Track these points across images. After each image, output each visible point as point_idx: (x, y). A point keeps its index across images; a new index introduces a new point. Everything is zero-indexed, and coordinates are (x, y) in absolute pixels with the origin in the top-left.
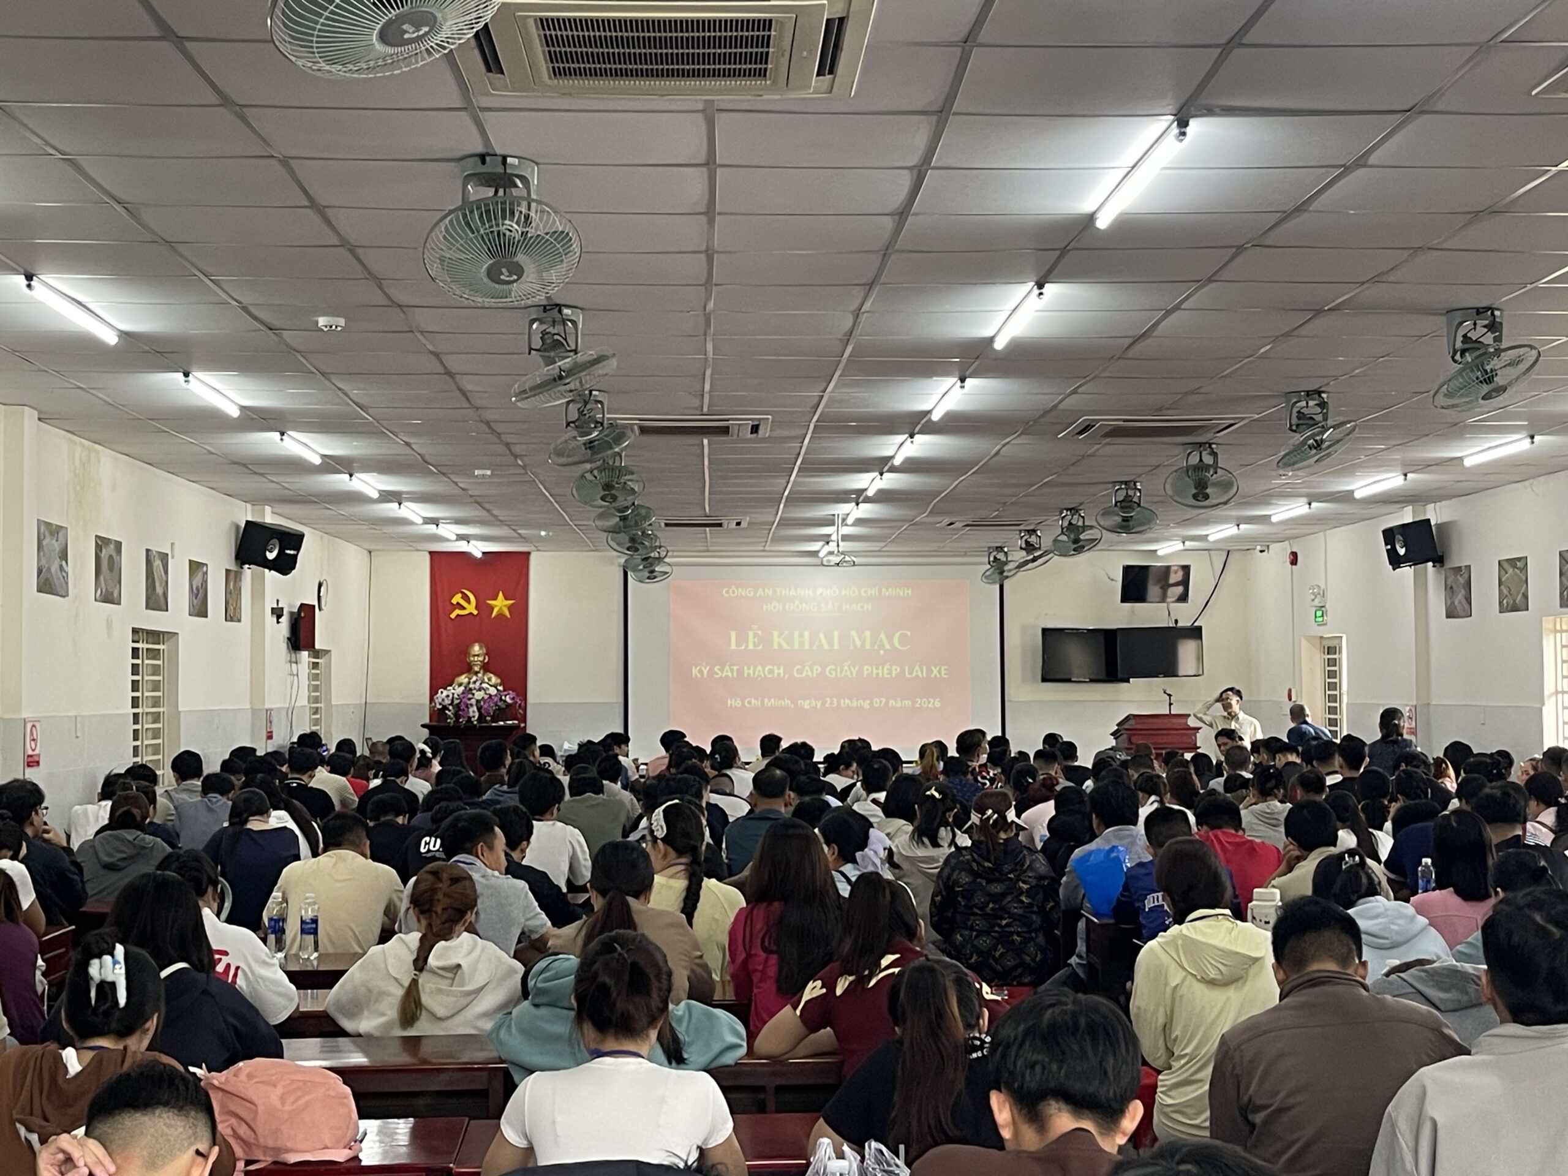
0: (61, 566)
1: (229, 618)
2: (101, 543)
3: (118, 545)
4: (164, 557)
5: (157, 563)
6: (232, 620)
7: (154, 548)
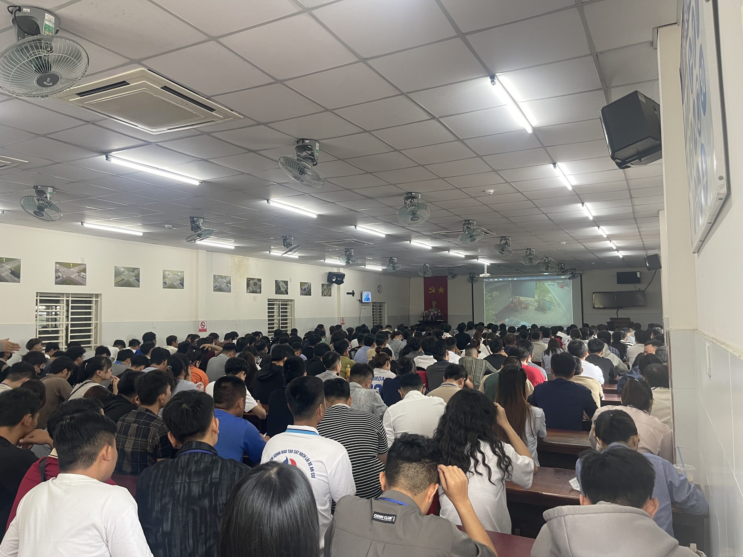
0: (227, 286)
1: (323, 295)
2: (249, 280)
3: (260, 280)
4: (286, 283)
5: (281, 284)
6: (325, 296)
7: (279, 279)
